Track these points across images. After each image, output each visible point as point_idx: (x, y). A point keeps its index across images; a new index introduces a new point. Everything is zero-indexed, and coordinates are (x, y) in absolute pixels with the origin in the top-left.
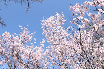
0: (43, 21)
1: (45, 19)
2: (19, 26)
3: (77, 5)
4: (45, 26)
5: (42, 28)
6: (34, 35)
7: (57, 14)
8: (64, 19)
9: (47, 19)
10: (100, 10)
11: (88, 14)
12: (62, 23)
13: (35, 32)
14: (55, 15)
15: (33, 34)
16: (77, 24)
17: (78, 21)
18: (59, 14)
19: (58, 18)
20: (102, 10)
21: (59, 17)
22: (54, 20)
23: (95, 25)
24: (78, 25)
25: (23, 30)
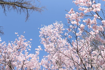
0: (41, 29)
1: (43, 27)
2: (15, 33)
3: (72, 10)
4: (43, 34)
5: (40, 36)
6: (30, 43)
7: (56, 23)
8: (63, 28)
9: (45, 27)
10: (95, 15)
11: (84, 20)
12: (61, 32)
13: (31, 39)
14: (54, 24)
15: (29, 41)
16: (73, 31)
17: (74, 28)
18: (58, 23)
19: (56, 26)
20: (97, 16)
21: (58, 26)
22: (52, 29)
23: (92, 32)
24: (75, 33)
25: (19, 37)
